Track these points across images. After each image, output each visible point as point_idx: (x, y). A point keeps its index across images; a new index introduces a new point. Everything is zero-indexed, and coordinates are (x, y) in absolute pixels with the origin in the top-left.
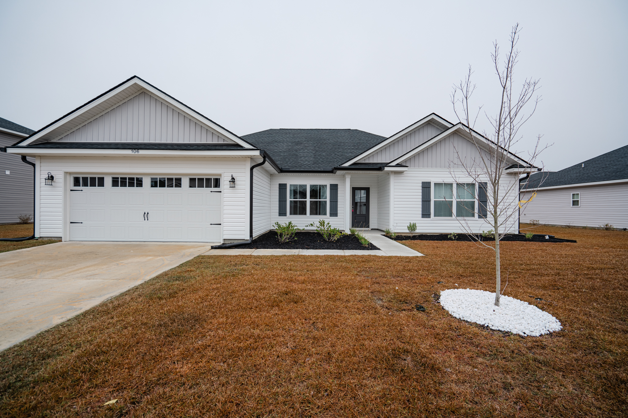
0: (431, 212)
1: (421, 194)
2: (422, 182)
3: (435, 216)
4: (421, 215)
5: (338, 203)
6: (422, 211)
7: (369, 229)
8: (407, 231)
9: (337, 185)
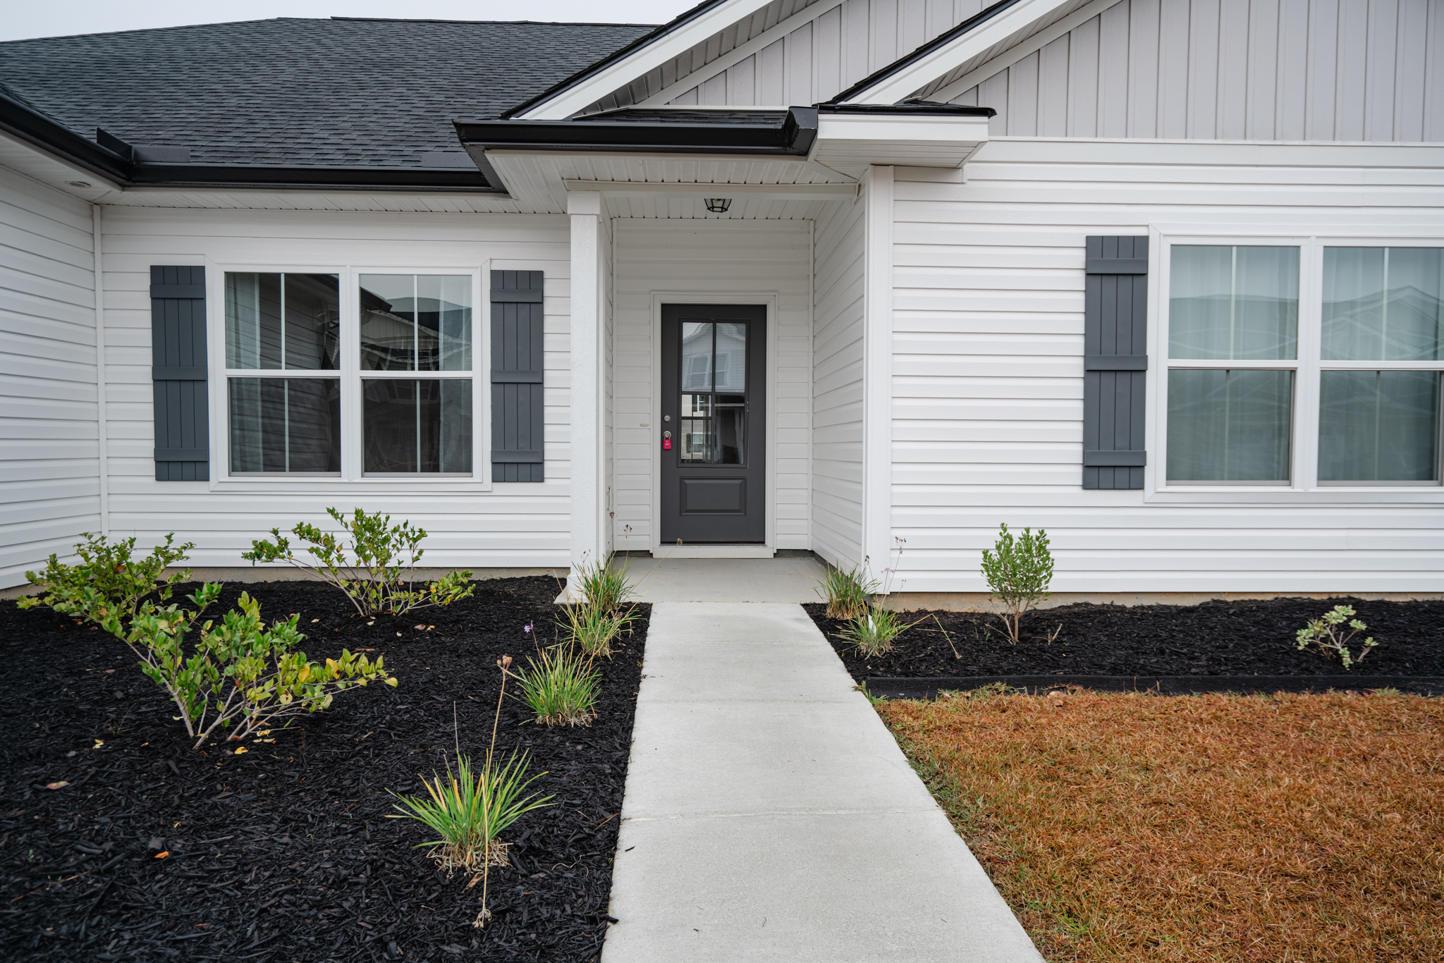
0: (1149, 447)
1: (1078, 323)
2: (1088, 238)
3: (1172, 476)
4: (1079, 470)
5: (548, 394)
6: (1086, 443)
7: (765, 552)
8: (981, 583)
9: (536, 278)
